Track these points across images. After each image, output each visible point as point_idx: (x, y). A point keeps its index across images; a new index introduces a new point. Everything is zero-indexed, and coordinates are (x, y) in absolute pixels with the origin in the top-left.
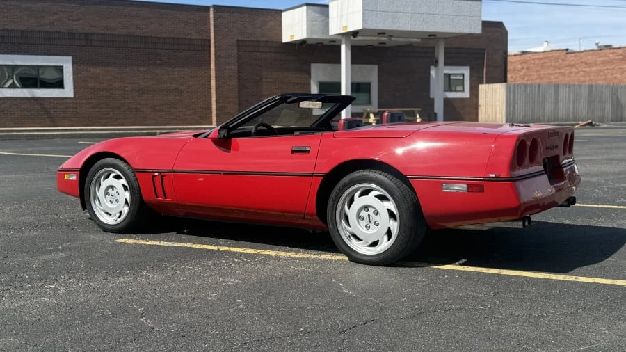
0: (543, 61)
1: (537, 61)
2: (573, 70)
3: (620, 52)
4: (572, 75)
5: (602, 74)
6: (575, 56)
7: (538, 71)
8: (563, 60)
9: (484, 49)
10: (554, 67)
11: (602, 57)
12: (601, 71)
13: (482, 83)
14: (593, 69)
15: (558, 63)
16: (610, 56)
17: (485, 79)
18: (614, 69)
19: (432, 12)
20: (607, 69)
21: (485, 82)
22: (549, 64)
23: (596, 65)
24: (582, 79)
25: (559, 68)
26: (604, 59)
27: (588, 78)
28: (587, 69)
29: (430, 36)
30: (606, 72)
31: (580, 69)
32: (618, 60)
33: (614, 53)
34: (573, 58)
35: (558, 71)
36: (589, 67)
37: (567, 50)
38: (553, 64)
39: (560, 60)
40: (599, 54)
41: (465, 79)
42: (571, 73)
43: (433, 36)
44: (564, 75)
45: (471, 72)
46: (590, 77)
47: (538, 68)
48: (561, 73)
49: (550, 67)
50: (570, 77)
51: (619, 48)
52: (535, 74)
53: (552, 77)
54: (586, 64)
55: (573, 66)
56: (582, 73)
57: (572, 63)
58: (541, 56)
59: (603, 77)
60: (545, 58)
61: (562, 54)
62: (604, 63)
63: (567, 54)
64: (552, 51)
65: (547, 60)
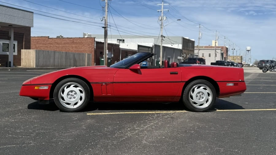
0: (37, 41)
1: (34, 41)
2: (52, 45)
3: (72, 40)
4: (51, 47)
5: (64, 48)
6: (52, 40)
7: (35, 45)
8: (47, 41)
9: (24, 34)
10: (43, 44)
11: (64, 41)
12: (63, 47)
13: (23, 49)
14: (60, 46)
15: (44, 42)
16: (68, 41)
17: (24, 47)
18: (69, 46)
19: (13, 15)
20: (66, 46)
21: (24, 48)
22: (40, 42)
23: (61, 44)
24: (56, 49)
25: (45, 44)
26: (65, 42)
27: (58, 49)
28: (58, 46)
29: (9, 26)
30: (66, 47)
31: (55, 45)
32: (71, 42)
33: (69, 40)
34: (51, 41)
35: (45, 45)
36: (59, 45)
37: (49, 37)
38: (43, 42)
39: (45, 41)
40: (63, 40)
41: (15, 46)
42: (51, 46)
43: (11, 26)
44: (48, 47)
45: (18, 43)
46: (59, 49)
47: (35, 44)
48: (46, 46)
49: (41, 43)
50: (50, 48)
51: (71, 38)
52: (34, 46)
53: (42, 48)
54: (57, 43)
55: (52, 44)
56: (56, 47)
57: (51, 43)
58: (37, 39)
59: (64, 49)
60: (39, 39)
61: (46, 38)
62: (65, 43)
63: (49, 38)
64: (41, 37)
65: (39, 41)
